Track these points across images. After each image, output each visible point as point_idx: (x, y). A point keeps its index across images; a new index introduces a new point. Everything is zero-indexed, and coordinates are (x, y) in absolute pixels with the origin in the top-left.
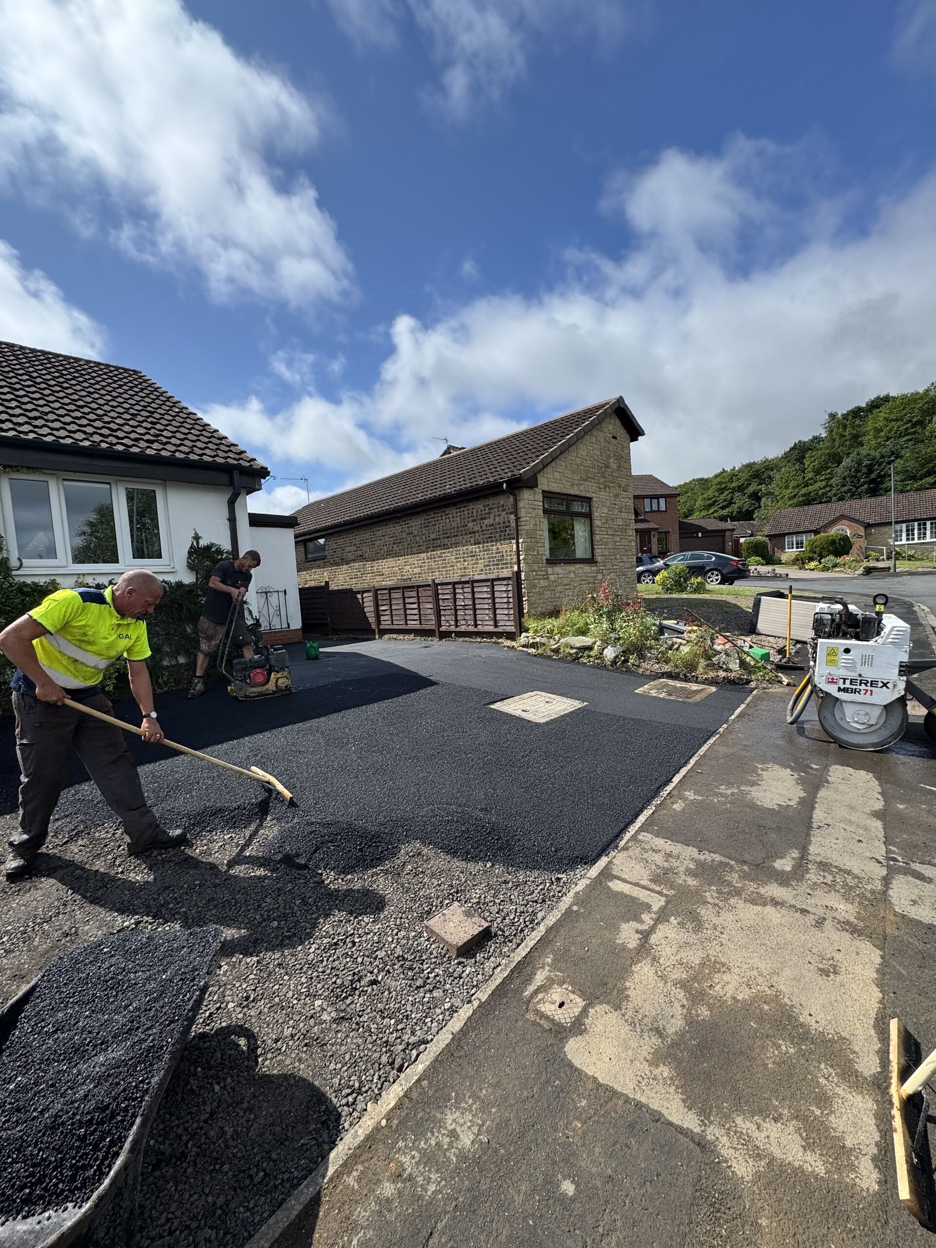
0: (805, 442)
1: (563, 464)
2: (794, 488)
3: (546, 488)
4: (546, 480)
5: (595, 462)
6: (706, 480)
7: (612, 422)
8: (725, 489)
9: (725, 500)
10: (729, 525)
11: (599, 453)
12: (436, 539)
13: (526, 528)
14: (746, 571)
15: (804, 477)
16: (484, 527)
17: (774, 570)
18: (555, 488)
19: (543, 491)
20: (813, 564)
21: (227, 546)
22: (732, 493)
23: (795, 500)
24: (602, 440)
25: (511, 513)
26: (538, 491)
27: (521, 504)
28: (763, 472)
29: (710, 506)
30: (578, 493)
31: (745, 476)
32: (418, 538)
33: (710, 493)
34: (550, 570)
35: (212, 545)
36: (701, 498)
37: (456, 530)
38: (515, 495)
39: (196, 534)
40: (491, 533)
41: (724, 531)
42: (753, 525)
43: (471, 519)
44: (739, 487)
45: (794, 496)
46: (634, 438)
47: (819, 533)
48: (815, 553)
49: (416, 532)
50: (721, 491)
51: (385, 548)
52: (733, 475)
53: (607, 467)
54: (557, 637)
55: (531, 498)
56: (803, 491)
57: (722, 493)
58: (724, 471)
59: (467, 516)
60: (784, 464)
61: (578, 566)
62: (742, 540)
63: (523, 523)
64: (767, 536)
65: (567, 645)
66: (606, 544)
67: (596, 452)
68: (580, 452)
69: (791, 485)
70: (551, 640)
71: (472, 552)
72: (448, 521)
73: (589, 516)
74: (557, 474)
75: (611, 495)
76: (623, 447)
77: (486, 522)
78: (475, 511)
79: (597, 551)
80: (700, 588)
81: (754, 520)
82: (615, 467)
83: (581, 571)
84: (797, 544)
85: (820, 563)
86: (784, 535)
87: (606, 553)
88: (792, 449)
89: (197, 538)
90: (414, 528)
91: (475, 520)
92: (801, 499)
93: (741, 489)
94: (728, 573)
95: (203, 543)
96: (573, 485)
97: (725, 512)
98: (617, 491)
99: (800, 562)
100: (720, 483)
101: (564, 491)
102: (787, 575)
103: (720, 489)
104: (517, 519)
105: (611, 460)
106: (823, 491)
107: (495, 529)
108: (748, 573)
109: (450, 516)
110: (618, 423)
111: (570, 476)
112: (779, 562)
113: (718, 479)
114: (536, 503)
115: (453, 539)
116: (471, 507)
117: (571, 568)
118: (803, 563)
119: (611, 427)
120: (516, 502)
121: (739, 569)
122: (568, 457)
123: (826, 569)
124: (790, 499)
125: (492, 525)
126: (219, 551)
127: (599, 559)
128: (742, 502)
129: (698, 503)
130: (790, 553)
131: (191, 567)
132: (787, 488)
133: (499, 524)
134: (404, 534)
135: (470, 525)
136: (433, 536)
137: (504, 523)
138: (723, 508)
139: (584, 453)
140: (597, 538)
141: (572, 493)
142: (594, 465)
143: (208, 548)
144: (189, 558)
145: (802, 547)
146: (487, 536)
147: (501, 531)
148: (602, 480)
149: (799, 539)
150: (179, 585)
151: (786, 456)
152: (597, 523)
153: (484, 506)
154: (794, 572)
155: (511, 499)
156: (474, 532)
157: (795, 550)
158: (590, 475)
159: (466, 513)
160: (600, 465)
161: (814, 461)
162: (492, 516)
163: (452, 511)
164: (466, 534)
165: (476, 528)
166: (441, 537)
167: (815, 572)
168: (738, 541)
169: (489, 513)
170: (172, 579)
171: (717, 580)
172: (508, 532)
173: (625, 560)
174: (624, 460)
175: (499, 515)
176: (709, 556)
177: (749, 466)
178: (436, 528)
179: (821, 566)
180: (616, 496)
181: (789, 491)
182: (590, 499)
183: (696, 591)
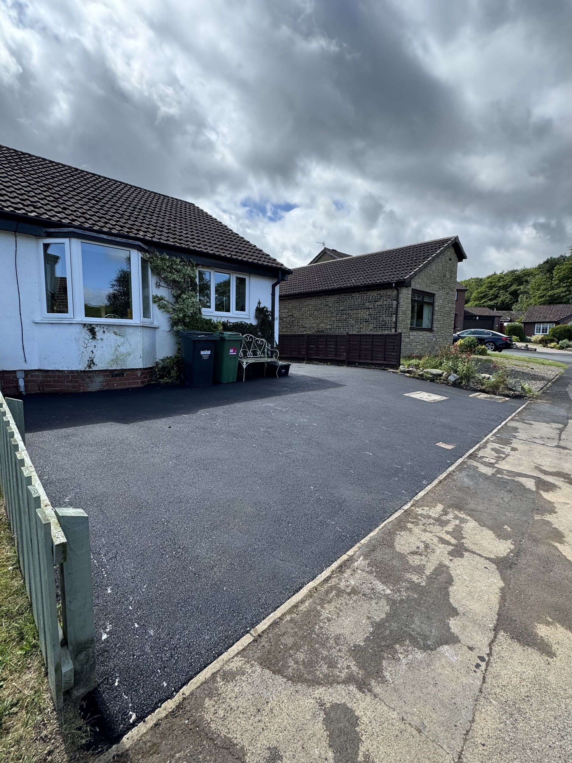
0: (554, 259)
1: (423, 274)
2: (544, 290)
3: (414, 288)
4: (414, 283)
5: (439, 274)
6: (481, 280)
7: (450, 250)
8: (494, 286)
9: (493, 295)
10: (495, 313)
11: (441, 268)
12: (344, 310)
13: (402, 309)
14: (511, 344)
15: (552, 284)
16: (376, 306)
17: (527, 345)
18: (418, 287)
19: (412, 289)
20: (553, 344)
21: (270, 309)
22: (499, 289)
23: (543, 299)
24: (444, 261)
25: (394, 300)
26: (410, 289)
27: (401, 296)
28: (522, 277)
29: (482, 298)
30: (429, 291)
31: (508, 279)
32: (331, 309)
33: (483, 289)
34: (411, 333)
35: (265, 307)
36: (476, 291)
37: (357, 306)
38: (398, 290)
39: (259, 301)
40: (380, 310)
41: (494, 317)
42: (512, 314)
43: (367, 301)
44: (504, 286)
45: (543, 297)
46: (460, 260)
47: (559, 324)
48: (555, 337)
49: (331, 305)
50: (491, 288)
51: (309, 312)
52: (501, 278)
53: (444, 276)
54: (421, 369)
55: (406, 292)
56: (550, 293)
57: (491, 289)
58: (495, 274)
59: (365, 299)
60: (537, 273)
61: (424, 332)
62: (505, 324)
63: (400, 306)
64: (523, 323)
65: (427, 373)
66: (440, 321)
67: (440, 268)
68: (432, 267)
69: (542, 287)
70: (418, 370)
71: (366, 319)
72: (352, 300)
73: (432, 304)
74: (420, 280)
75: (445, 293)
76: (454, 265)
77: (377, 303)
78: (371, 297)
79: (435, 324)
80: (483, 353)
81: (512, 310)
82: (449, 277)
83: (425, 336)
84: (543, 330)
85: (558, 344)
86: (535, 323)
87: (439, 326)
88: (545, 263)
89: (259, 303)
90: (329, 303)
91: (370, 302)
92: (547, 298)
93: (505, 288)
94: (500, 345)
95: (262, 306)
96: (427, 286)
97: (492, 303)
98: (447, 291)
99: (544, 342)
100: (491, 283)
101: (422, 290)
102: (536, 350)
103: (490, 286)
104: (398, 303)
105: (447, 273)
106: (564, 294)
107: (383, 308)
108: (512, 346)
109: (355, 298)
110: (453, 251)
111: (426, 281)
112: (530, 341)
113: (490, 280)
114: (408, 295)
115: (355, 311)
116: (368, 294)
117: (421, 333)
118: (547, 343)
119: (449, 253)
120: (398, 294)
121: (507, 342)
122: (426, 270)
123: (562, 348)
124: (540, 298)
125: (382, 305)
126: (267, 311)
127: (435, 329)
128: (505, 297)
129: (474, 295)
130: (538, 336)
131: (257, 317)
132: (538, 290)
133: (386, 305)
134: (322, 306)
135: (367, 304)
136: (342, 308)
137: (389, 305)
138: (491, 300)
139: (434, 268)
140: (435, 317)
141: (426, 290)
142: (438, 275)
143: (263, 308)
144: (256, 313)
145: (546, 332)
146: (377, 311)
147: (387, 310)
148: (441, 284)
149: (545, 326)
150: (251, 324)
151: (540, 267)
152: (436, 308)
153: (377, 294)
154: (540, 348)
155: (395, 292)
156: (369, 308)
157: (541, 333)
158: (436, 281)
159: (365, 297)
160: (441, 275)
161: (560, 273)
162: (382, 300)
163: (356, 295)
164: (364, 309)
165: (370, 307)
166: (347, 309)
167: (554, 349)
168: (503, 324)
169: (380, 299)
170: (248, 322)
171: (492, 348)
172: (391, 310)
173: (448, 331)
174: (453, 272)
175: (386, 300)
176: (487, 333)
177: (513, 272)
178: (345, 304)
179: (558, 346)
180: (447, 294)
181: (539, 292)
182: (434, 295)
183: (480, 354)
